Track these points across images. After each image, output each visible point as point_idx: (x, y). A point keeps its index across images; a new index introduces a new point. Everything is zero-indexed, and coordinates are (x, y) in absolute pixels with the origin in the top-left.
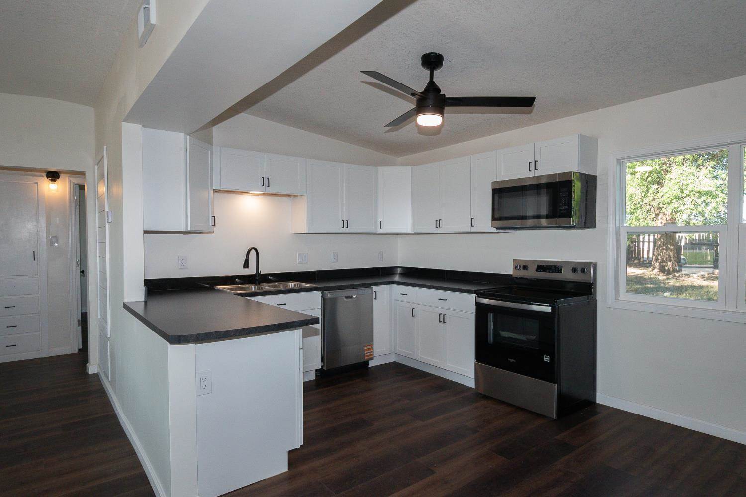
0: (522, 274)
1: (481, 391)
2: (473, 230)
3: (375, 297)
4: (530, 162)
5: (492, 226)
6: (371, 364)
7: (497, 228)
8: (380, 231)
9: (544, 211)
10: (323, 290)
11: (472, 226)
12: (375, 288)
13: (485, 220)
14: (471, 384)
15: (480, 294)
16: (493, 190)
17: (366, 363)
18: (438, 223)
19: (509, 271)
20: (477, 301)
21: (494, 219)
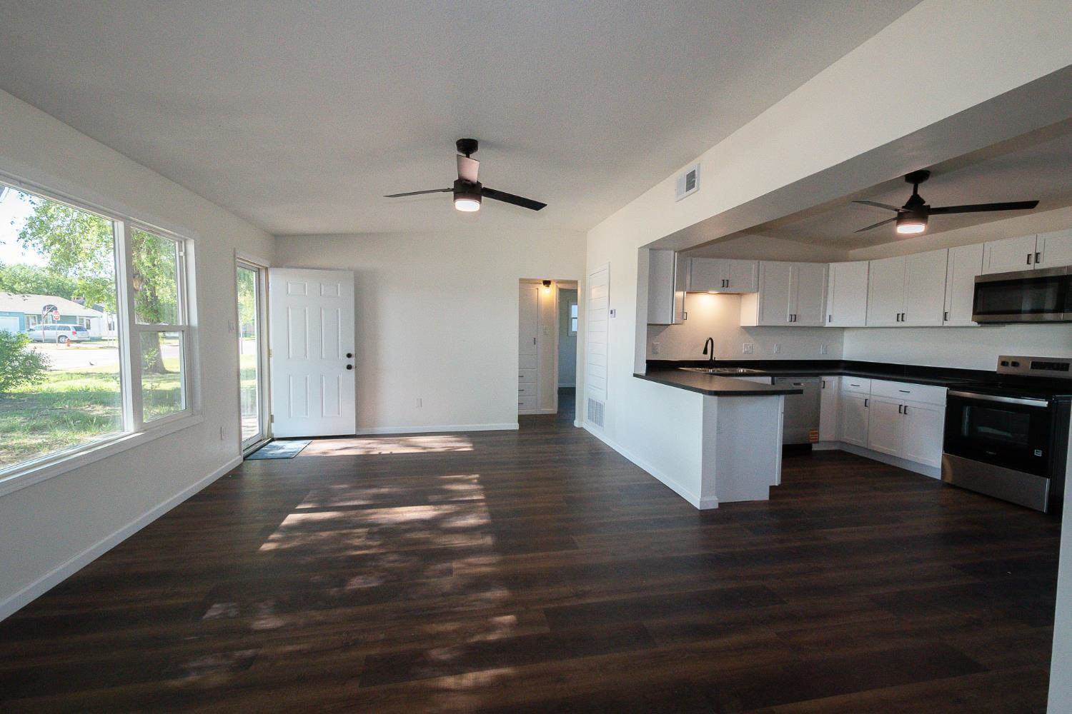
0: (1010, 370)
1: (949, 480)
2: (946, 324)
3: (822, 386)
4: (1029, 255)
5: (972, 320)
6: (815, 448)
7: (979, 323)
8: (828, 324)
9: (1050, 304)
10: (773, 376)
11: (945, 320)
12: (825, 378)
13: (963, 313)
14: (938, 476)
15: (951, 387)
16: (976, 284)
17: (810, 446)
18: (901, 317)
19: (993, 367)
20: (949, 393)
21: (975, 312)
